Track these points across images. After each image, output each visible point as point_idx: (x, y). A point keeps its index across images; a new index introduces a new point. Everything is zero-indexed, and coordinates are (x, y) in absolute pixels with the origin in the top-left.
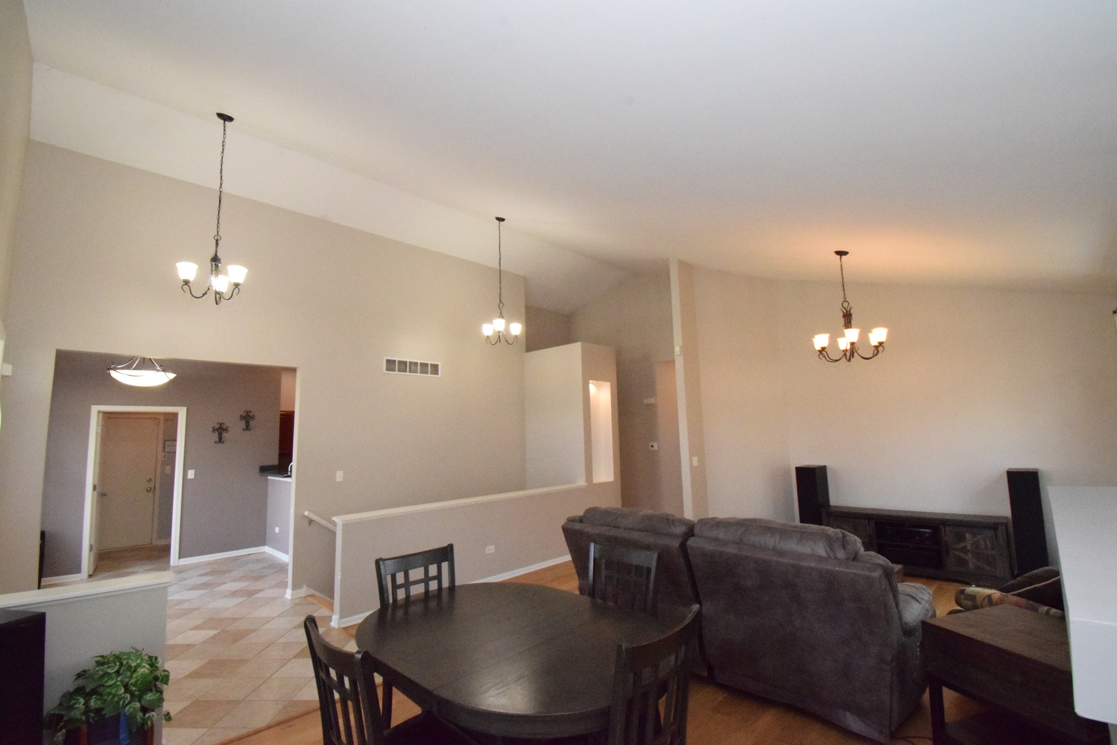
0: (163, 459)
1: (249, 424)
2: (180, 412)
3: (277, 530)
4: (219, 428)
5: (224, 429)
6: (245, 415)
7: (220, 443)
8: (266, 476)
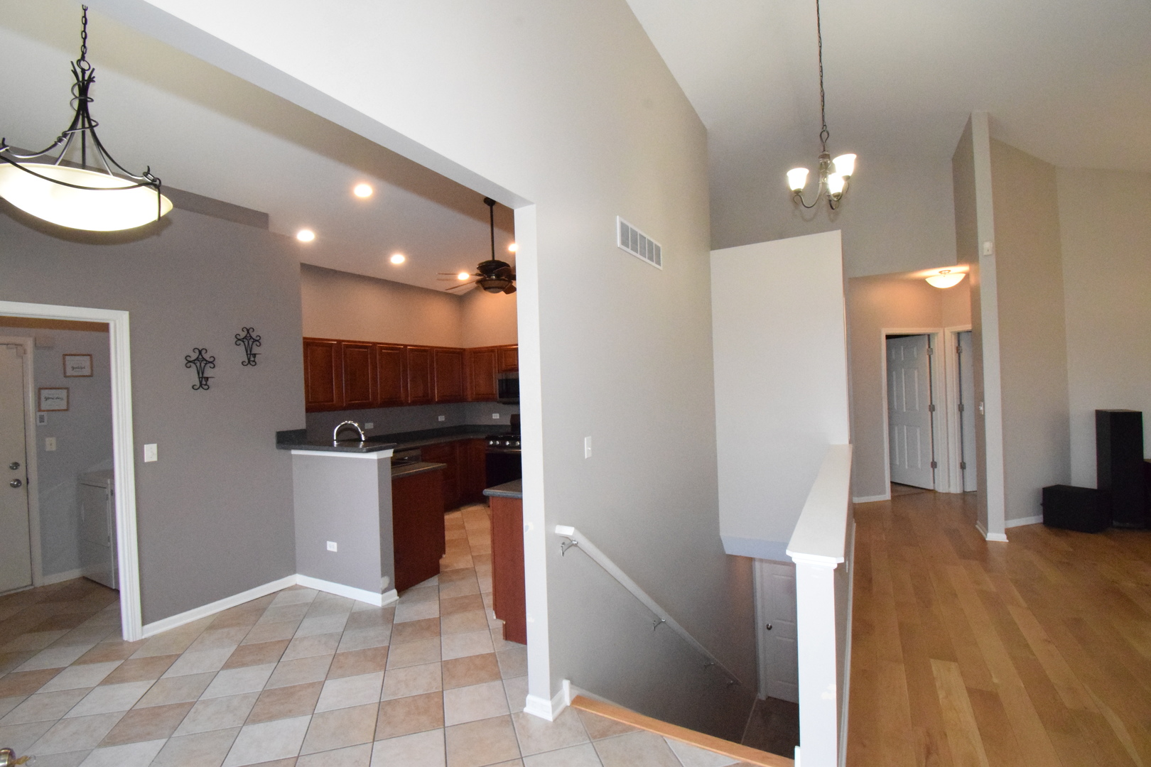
0: (39, 424)
1: (253, 353)
2: (115, 321)
3: (332, 546)
4: (198, 358)
5: (206, 361)
6: (243, 334)
7: (201, 388)
8: (290, 449)
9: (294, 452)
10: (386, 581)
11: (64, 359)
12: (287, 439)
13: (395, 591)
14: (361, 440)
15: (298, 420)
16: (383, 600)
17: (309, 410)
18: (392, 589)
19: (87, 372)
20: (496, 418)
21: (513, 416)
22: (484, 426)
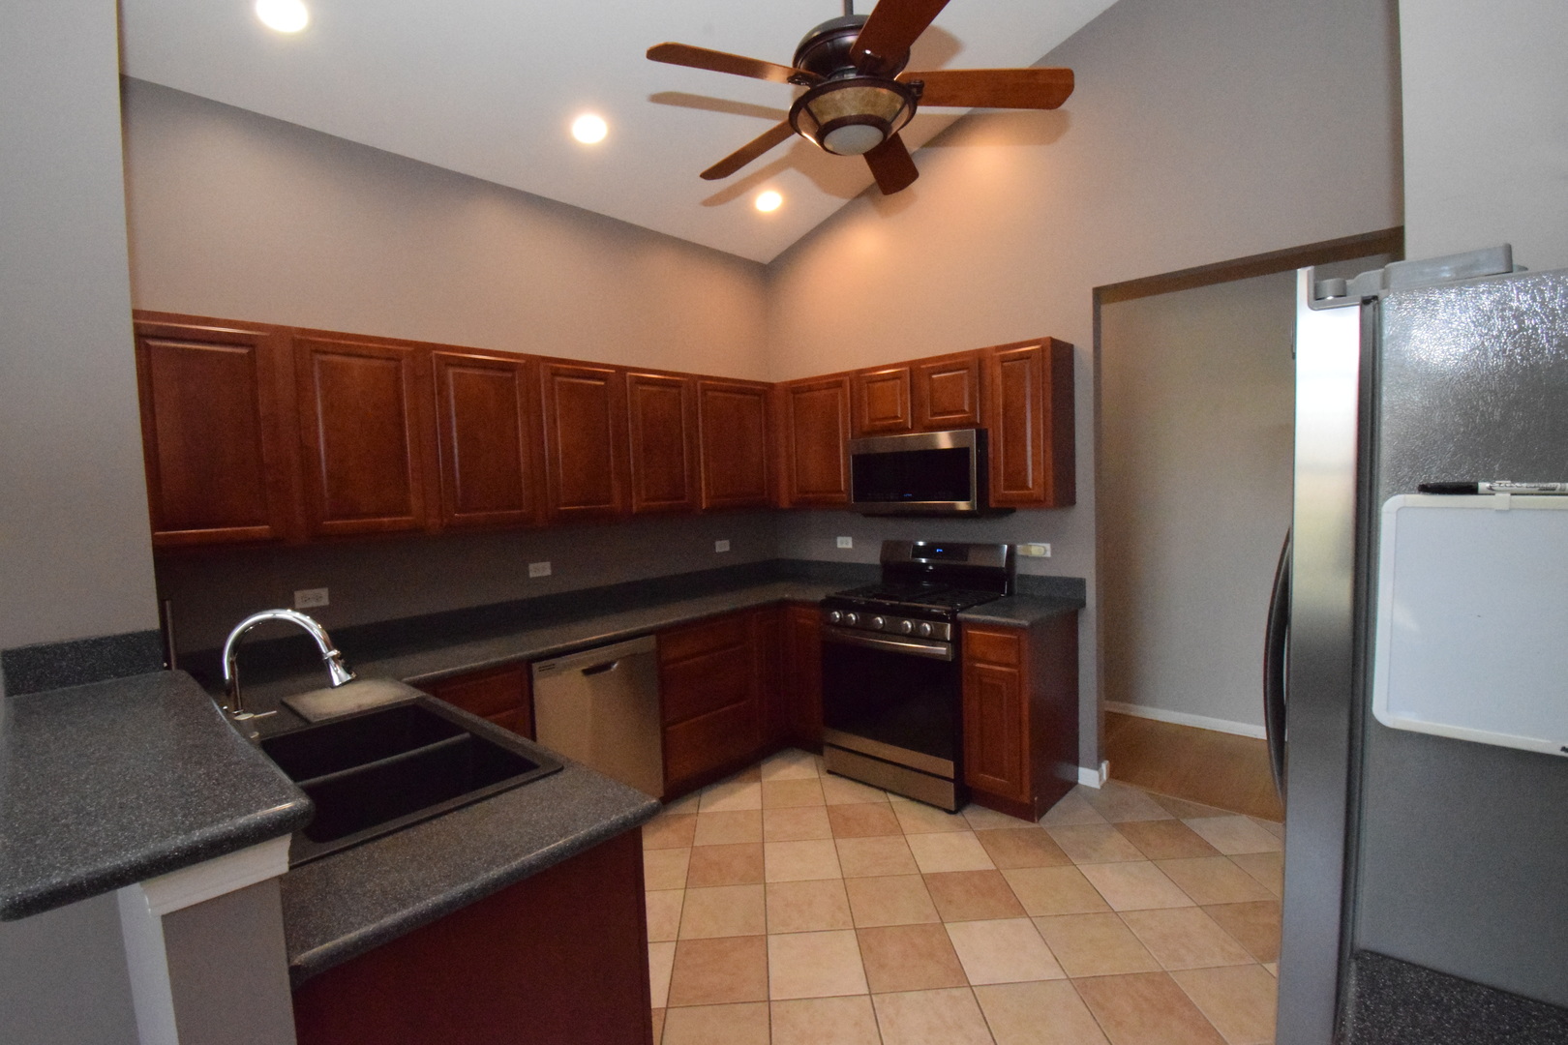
20: (844, 546)
21: (889, 547)
22: (819, 564)
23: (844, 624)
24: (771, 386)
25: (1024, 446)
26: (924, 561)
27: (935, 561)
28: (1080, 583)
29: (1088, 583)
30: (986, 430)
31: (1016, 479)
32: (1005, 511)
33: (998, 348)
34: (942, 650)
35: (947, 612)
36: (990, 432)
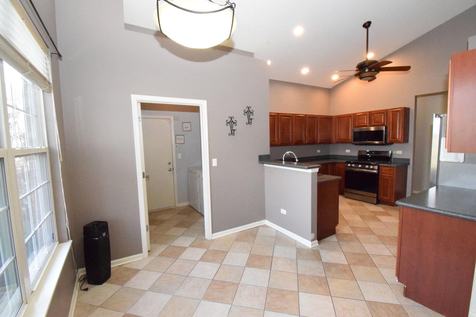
0: (176, 148)
1: (250, 118)
2: (202, 105)
3: (283, 212)
4: (230, 121)
5: (233, 122)
6: (247, 110)
7: (232, 135)
8: (263, 163)
9: (265, 165)
10: (313, 236)
11: (182, 124)
12: (263, 159)
13: (317, 241)
14: (295, 161)
15: (266, 150)
16: (312, 245)
17: (272, 145)
18: (316, 240)
19: (189, 129)
20: (348, 152)
21: (360, 152)
22: (341, 156)
23: (351, 167)
24: (332, 116)
25: (397, 129)
26: (368, 155)
27: (371, 155)
28: (409, 160)
29: (411, 160)
30: (387, 126)
31: (394, 137)
32: (391, 143)
33: (391, 109)
34: (375, 171)
35: (376, 164)
36: (388, 127)
